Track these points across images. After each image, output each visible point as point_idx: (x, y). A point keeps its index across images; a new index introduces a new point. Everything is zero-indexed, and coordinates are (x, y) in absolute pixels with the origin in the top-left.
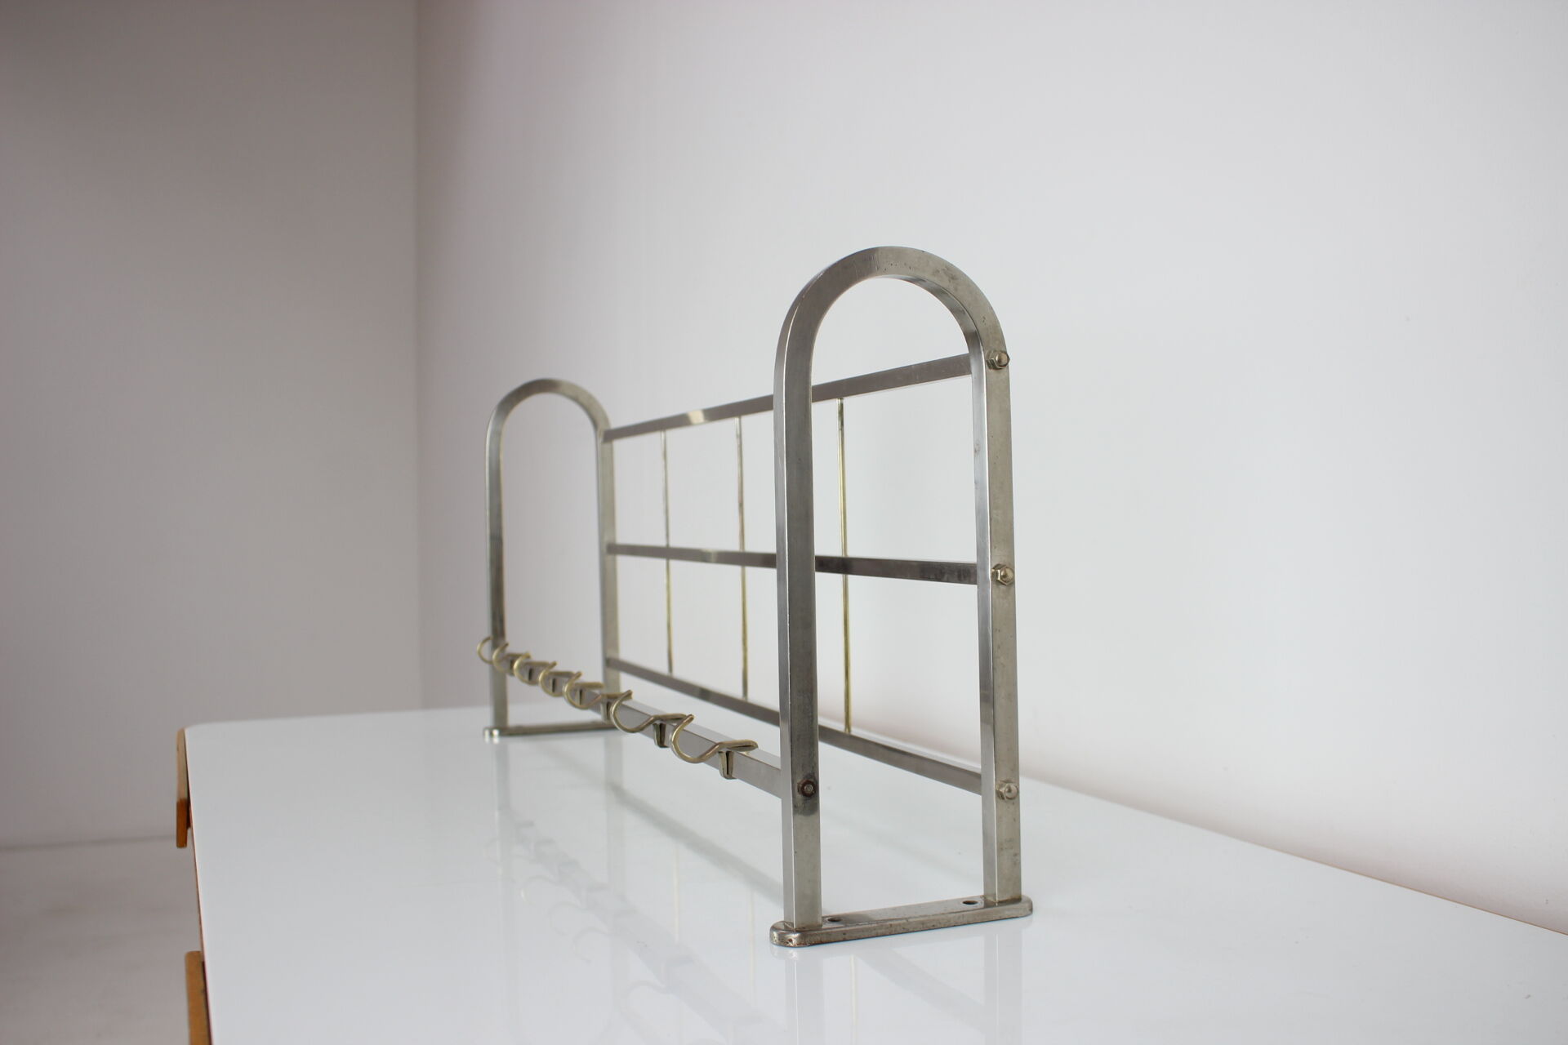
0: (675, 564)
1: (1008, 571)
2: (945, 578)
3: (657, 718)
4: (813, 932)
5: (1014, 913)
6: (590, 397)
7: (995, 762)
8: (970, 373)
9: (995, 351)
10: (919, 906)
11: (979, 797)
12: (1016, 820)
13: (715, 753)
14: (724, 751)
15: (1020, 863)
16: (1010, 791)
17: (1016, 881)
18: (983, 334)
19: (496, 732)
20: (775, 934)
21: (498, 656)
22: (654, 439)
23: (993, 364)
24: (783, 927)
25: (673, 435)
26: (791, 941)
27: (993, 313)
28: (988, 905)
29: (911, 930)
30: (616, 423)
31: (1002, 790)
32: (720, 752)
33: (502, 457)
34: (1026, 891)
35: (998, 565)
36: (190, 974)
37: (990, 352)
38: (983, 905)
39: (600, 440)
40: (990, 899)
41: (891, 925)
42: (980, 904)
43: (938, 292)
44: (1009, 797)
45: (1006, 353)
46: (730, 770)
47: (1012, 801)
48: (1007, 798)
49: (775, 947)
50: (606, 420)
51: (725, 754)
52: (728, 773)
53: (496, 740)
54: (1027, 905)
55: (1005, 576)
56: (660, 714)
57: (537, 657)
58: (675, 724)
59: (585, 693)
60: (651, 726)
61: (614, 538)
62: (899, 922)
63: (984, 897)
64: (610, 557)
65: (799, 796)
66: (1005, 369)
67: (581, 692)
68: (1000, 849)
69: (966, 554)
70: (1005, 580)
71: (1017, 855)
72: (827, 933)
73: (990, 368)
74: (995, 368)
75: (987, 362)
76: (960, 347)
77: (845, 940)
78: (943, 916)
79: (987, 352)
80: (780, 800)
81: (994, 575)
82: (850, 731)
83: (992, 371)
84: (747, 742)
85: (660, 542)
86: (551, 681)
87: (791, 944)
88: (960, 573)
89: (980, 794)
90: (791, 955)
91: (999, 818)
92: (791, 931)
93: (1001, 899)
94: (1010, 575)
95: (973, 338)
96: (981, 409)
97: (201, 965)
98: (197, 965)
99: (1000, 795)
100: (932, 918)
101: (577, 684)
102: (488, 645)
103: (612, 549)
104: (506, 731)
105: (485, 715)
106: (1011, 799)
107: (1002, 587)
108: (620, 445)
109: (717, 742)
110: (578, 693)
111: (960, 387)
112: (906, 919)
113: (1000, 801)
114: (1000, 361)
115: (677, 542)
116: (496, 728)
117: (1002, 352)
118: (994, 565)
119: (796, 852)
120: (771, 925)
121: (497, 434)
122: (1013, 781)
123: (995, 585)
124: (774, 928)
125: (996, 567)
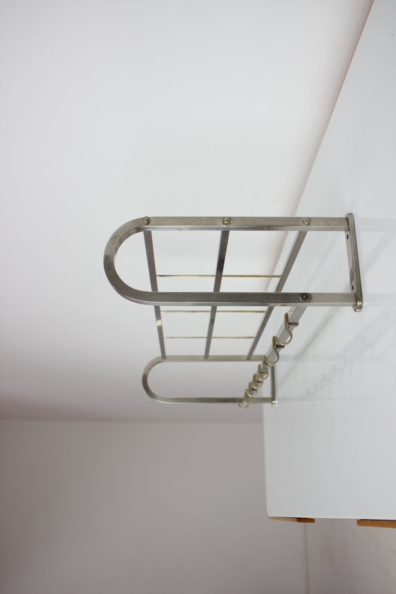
0: (214, 335)
1: (225, 219)
2: (226, 241)
3: (274, 348)
4: (357, 297)
5: (352, 221)
6: (149, 364)
7: (296, 226)
8: (151, 231)
9: (143, 222)
10: (348, 256)
11: (309, 232)
12: (317, 219)
13: (289, 329)
14: (288, 325)
15: (334, 218)
16: (307, 221)
17: (340, 219)
18: (137, 226)
19: (274, 402)
20: (357, 310)
21: (246, 402)
22: (166, 341)
23: (148, 223)
24: (355, 307)
25: (165, 334)
26: (360, 305)
27: (129, 222)
28: (349, 230)
29: (357, 260)
30: (159, 354)
31: (306, 224)
32: (289, 327)
33: (171, 397)
34: (343, 216)
35: (223, 223)
36: (365, 525)
37: (143, 224)
38: (349, 232)
39: (165, 360)
40: (346, 229)
41: (355, 267)
42: (348, 233)
43: (121, 242)
44: (309, 221)
45: (144, 218)
46: (295, 323)
47: (311, 220)
48: (310, 222)
49: (362, 310)
50: (158, 358)
51: (289, 325)
52: (296, 324)
53: (276, 402)
54: (349, 216)
55: (227, 221)
56: (272, 346)
57: (247, 387)
58: (276, 342)
59: (262, 371)
60: (277, 350)
61: (203, 356)
62: (354, 264)
63: (346, 231)
64: (209, 358)
65: (307, 300)
66: (150, 218)
67: (261, 373)
68: (328, 225)
69: (218, 234)
70: (229, 220)
71: (330, 219)
72: (358, 291)
73: (149, 224)
74: (149, 222)
75: (147, 225)
76: (141, 235)
77: (361, 285)
78: (353, 247)
79: (144, 225)
80: (308, 307)
81: (226, 224)
82: (280, 276)
83: (150, 223)
84: (285, 317)
85: (205, 340)
86: (257, 383)
87: (361, 305)
88: (225, 236)
89: (307, 232)
90: (365, 305)
91: (317, 225)
92: (357, 304)
93: (347, 225)
94: (227, 219)
95: (138, 230)
96: (164, 227)
97: (362, 520)
98: (362, 522)
99: (308, 224)
100: (353, 252)
101: (258, 374)
102: (241, 404)
103: (207, 357)
104: (273, 398)
105: (266, 406)
106: (310, 221)
107: (231, 222)
108: (167, 353)
109: (284, 327)
110: (262, 374)
111: (155, 234)
112: (353, 261)
113: (310, 224)
114: (147, 220)
115: (205, 334)
116: (272, 402)
117: (143, 219)
118: (223, 225)
119: (328, 302)
120: (354, 311)
121: (163, 399)
122: (303, 219)
123: (230, 224)
124: (355, 311)
125: (224, 224)
